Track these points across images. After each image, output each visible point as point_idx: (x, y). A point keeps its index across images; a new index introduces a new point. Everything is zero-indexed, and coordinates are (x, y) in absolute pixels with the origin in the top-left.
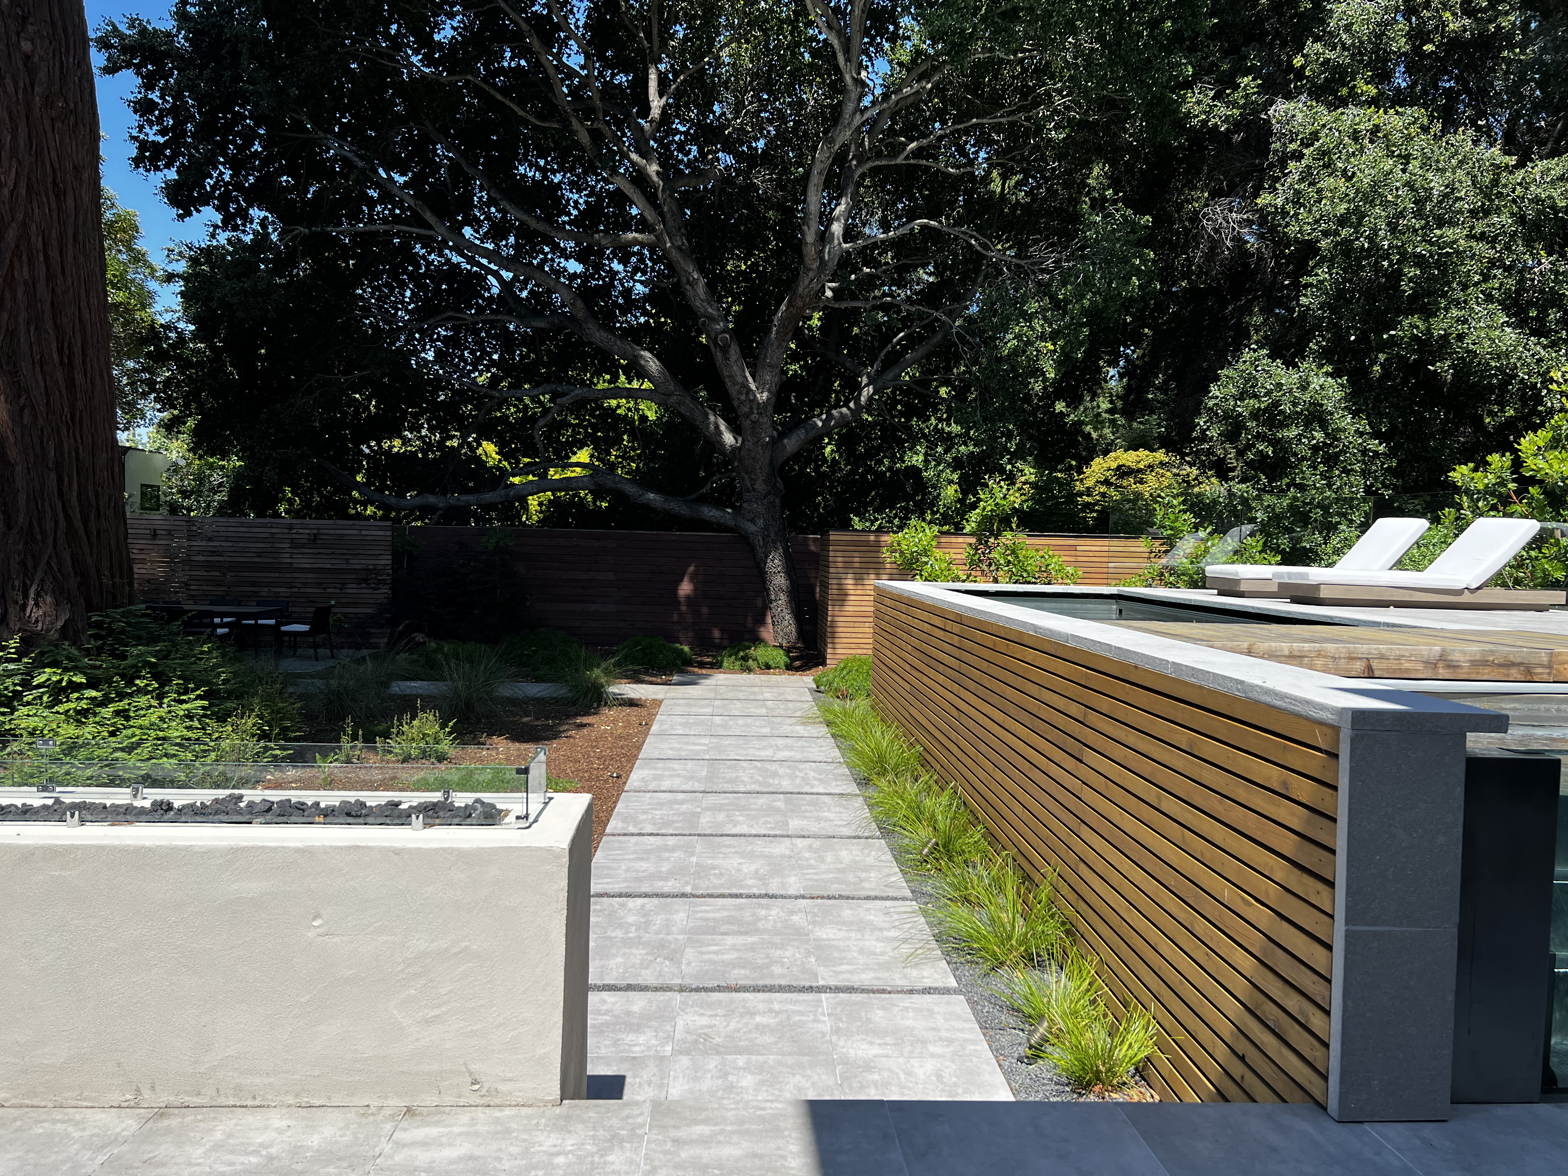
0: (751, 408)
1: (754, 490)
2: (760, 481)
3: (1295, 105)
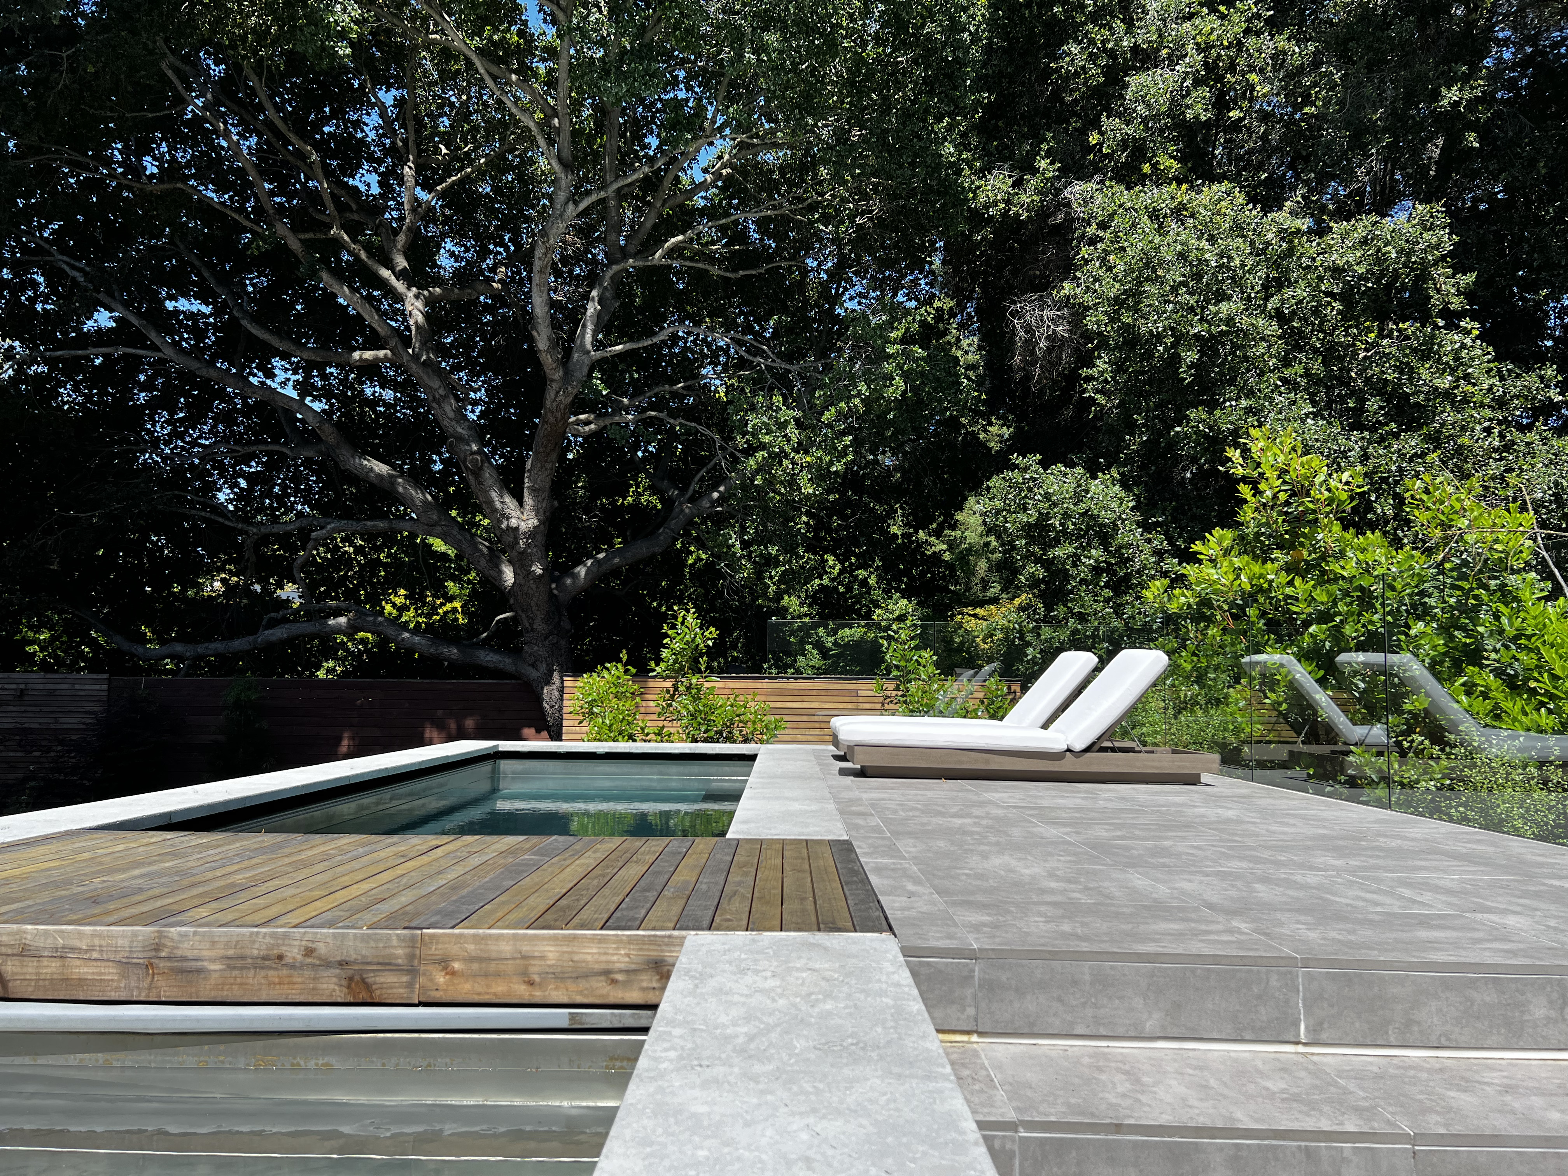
0: (516, 538)
1: (532, 630)
2: (538, 620)
3: (1092, 185)
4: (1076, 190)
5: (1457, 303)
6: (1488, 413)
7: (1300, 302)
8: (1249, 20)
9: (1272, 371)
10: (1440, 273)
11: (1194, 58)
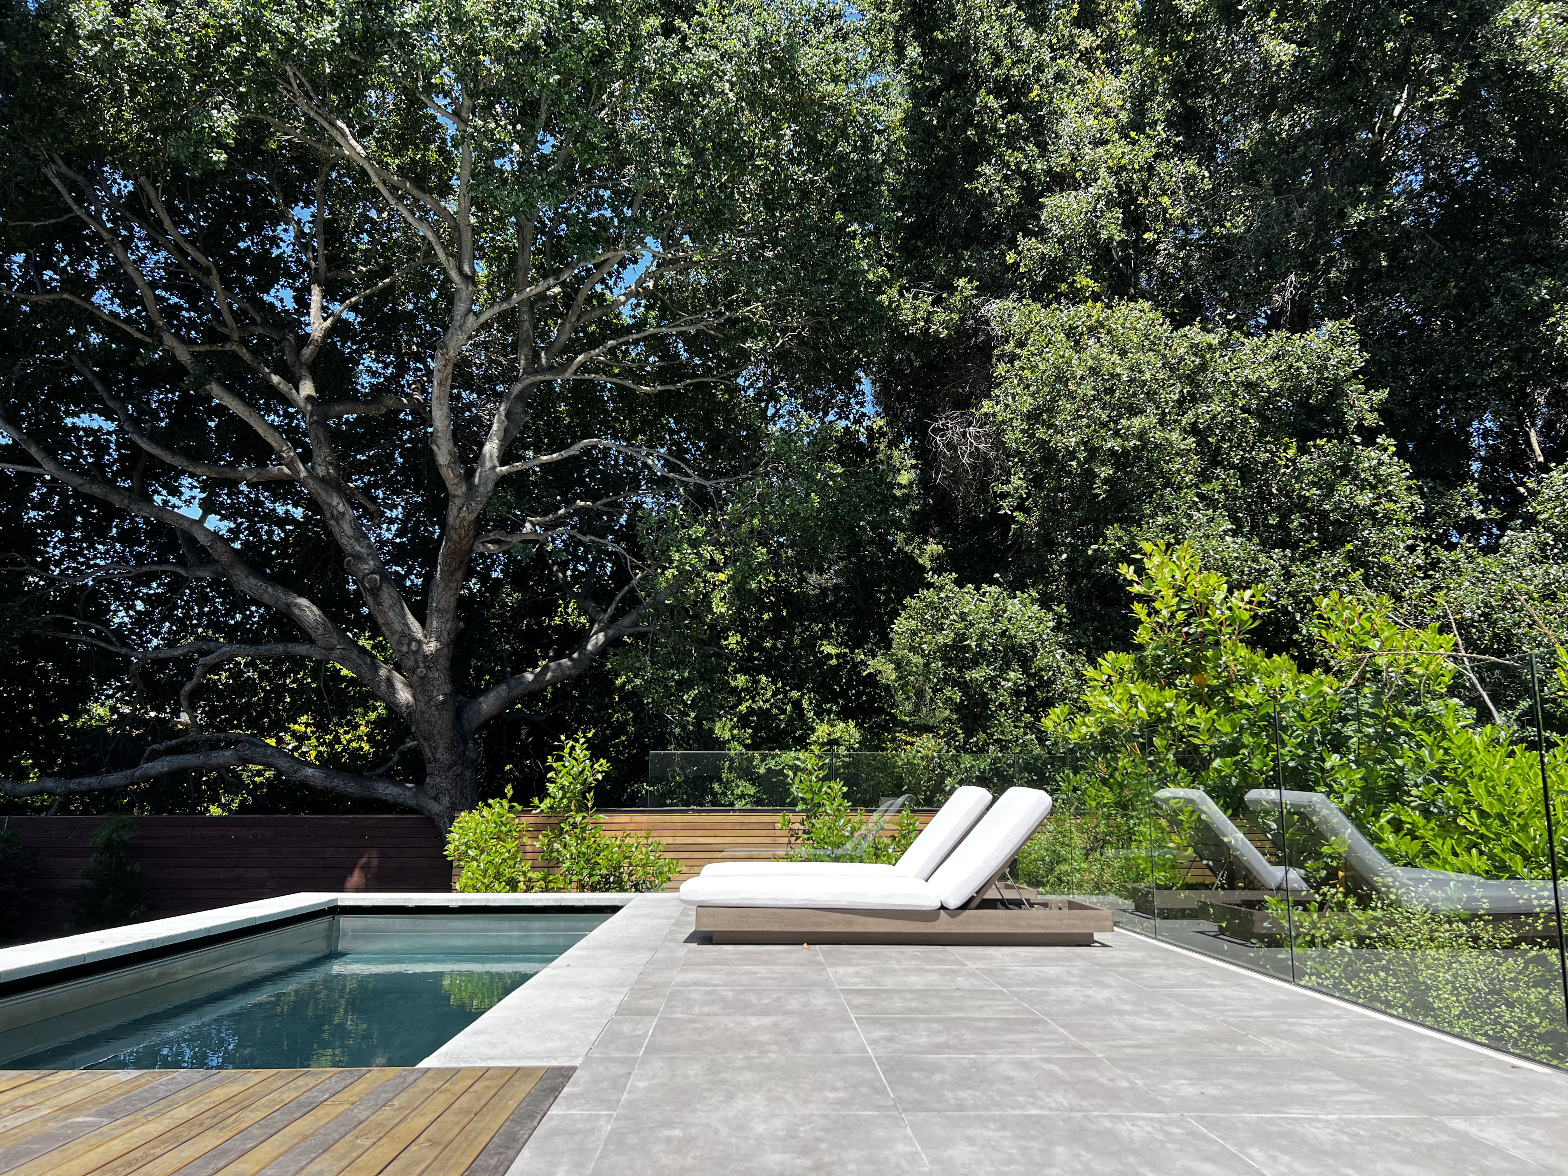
0: (416, 661)
1: (435, 760)
2: (441, 749)
3: (1008, 303)
4: (994, 308)
5: (1371, 419)
6: (1410, 531)
7: (1214, 417)
8: (1159, 145)
9: (1188, 487)
10: (1354, 389)
11: (1106, 181)
